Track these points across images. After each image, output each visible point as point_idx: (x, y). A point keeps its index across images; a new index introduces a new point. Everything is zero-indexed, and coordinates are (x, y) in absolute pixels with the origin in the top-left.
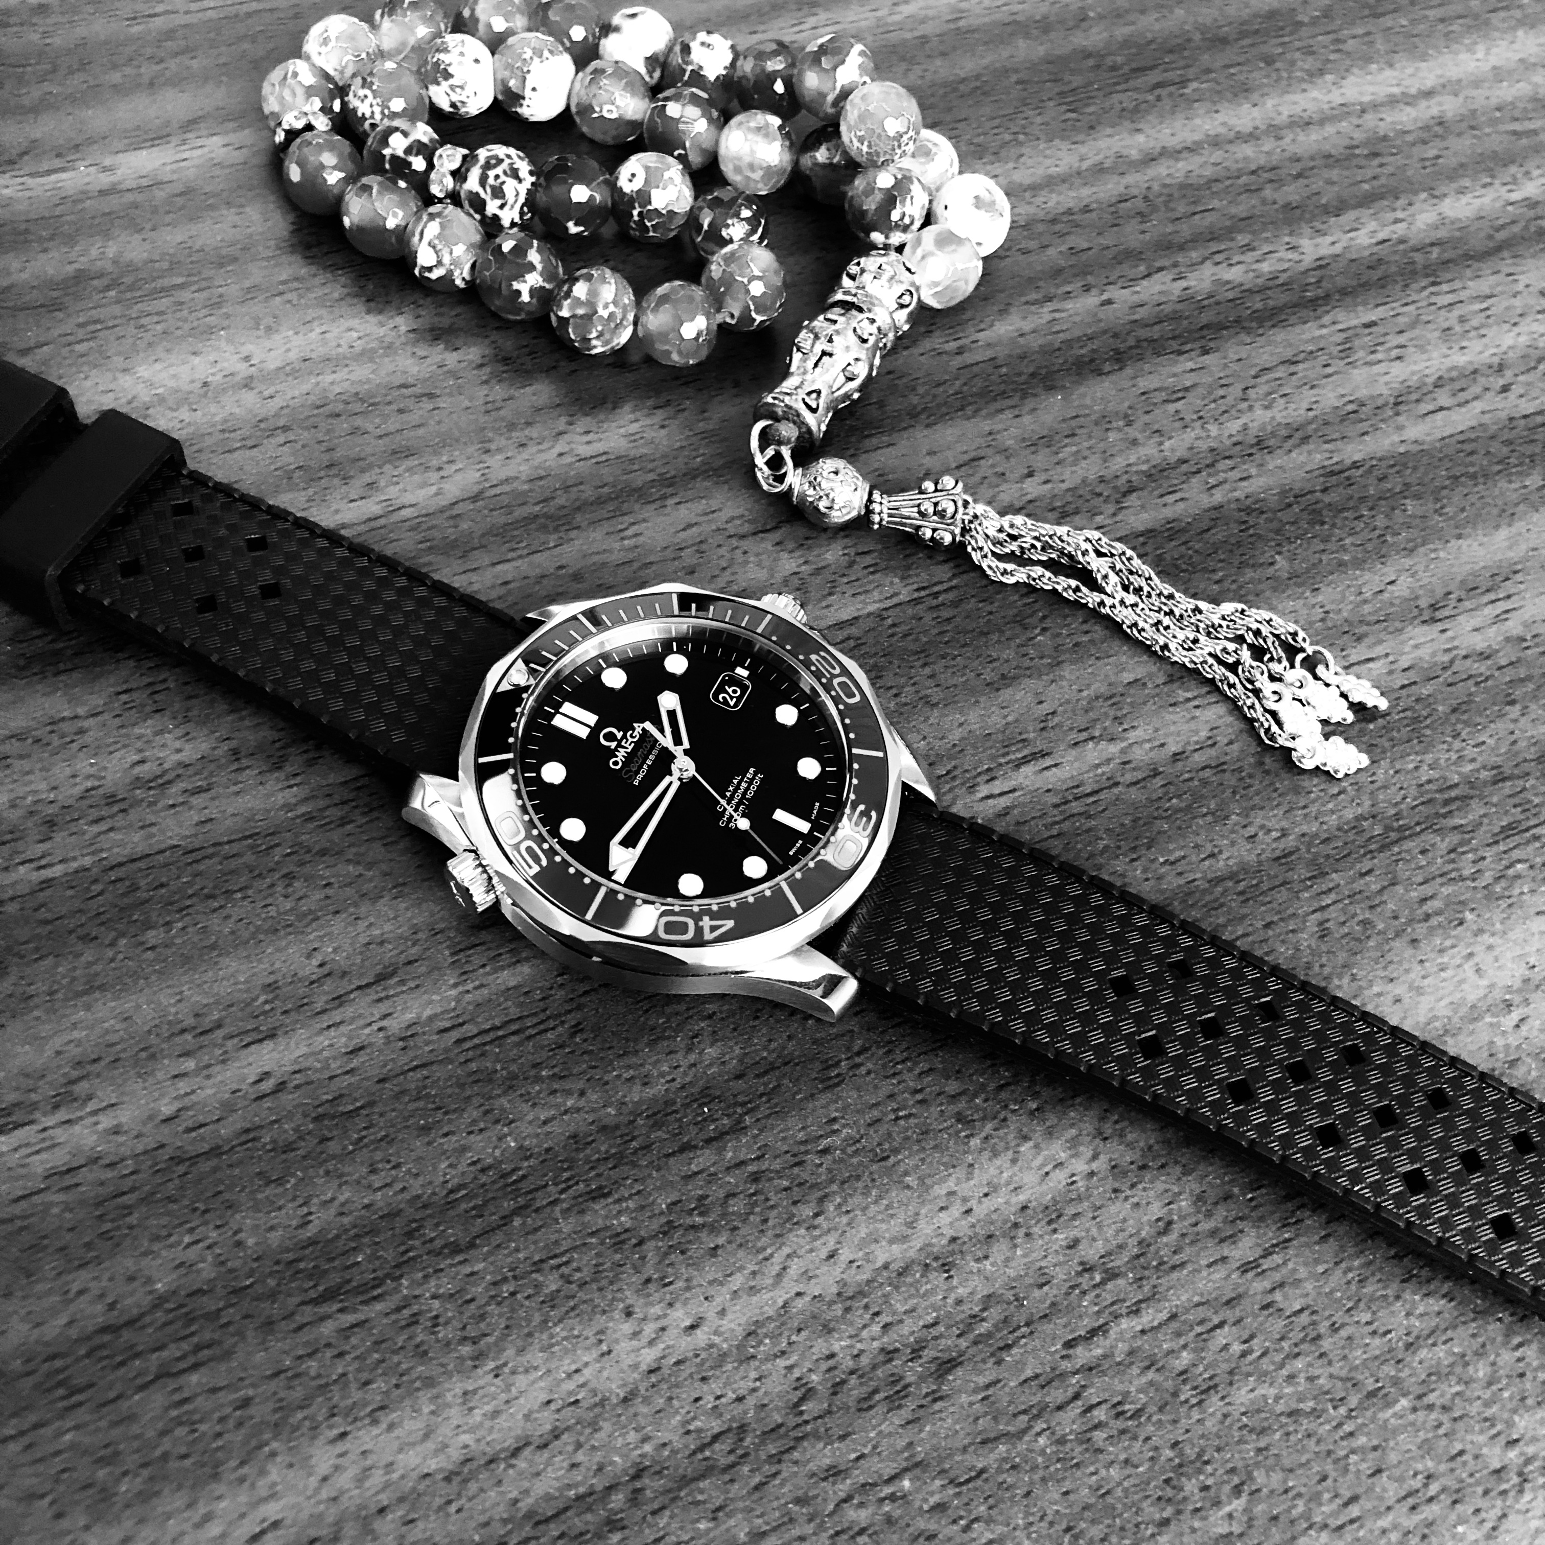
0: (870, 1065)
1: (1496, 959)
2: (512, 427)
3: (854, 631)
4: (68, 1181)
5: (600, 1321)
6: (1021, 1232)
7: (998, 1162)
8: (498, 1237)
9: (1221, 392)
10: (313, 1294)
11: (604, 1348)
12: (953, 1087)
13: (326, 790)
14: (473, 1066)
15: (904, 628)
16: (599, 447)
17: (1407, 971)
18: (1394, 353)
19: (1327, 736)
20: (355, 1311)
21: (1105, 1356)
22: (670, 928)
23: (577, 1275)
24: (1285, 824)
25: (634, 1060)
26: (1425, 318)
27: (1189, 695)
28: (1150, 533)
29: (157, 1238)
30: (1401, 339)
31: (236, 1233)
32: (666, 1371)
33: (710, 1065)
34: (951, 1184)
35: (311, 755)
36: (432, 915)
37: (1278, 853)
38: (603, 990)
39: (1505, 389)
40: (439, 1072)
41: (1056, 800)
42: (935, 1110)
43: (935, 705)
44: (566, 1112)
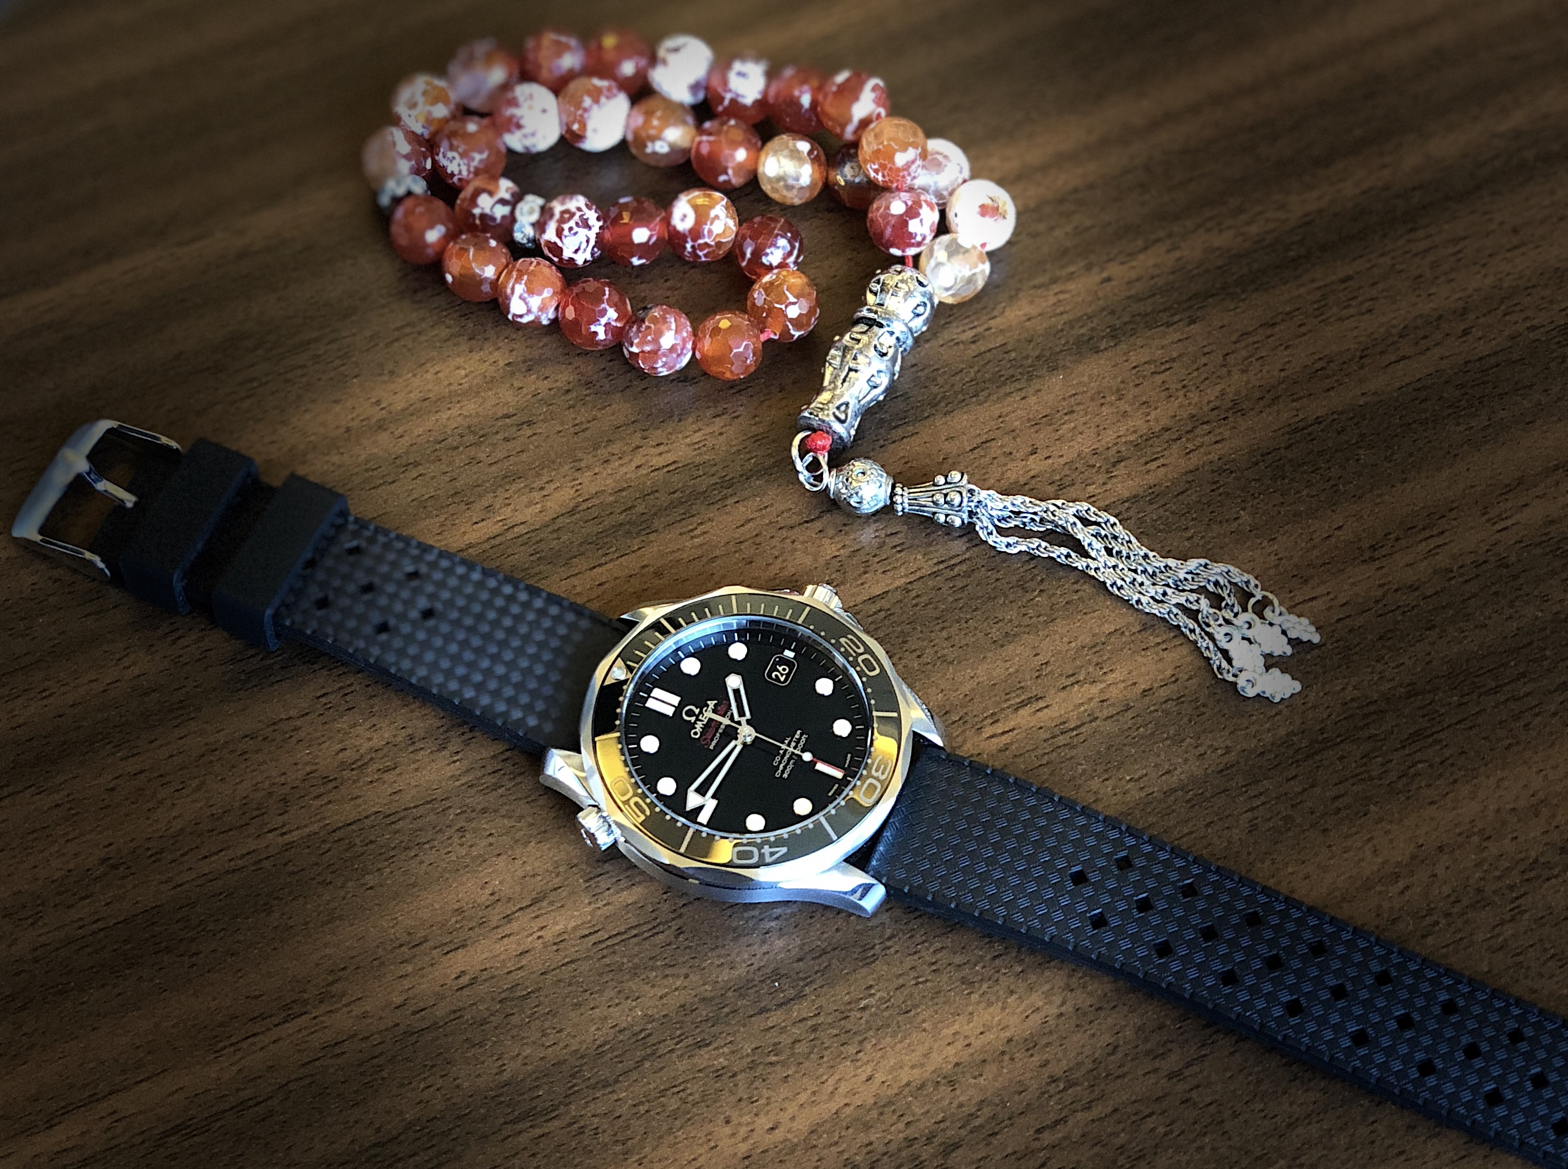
0: (897, 948)
1: (1391, 841)
2: (596, 446)
3: (884, 603)
4: (338, 1050)
5: (709, 1127)
6: (1007, 1057)
7: (991, 1010)
8: (634, 1075)
9: (1204, 360)
10: (511, 1117)
11: (713, 1144)
12: (958, 959)
13: (481, 763)
14: (607, 961)
15: (924, 599)
16: (670, 458)
17: (1316, 855)
18: (1367, 305)
19: (1267, 668)
20: (541, 1127)
21: (1064, 1138)
22: (741, 855)
23: (690, 1098)
24: (1228, 743)
25: (723, 952)
26: (1398, 267)
27: (1159, 640)
28: (1134, 499)
29: (402, 1085)
30: (1374, 293)
31: (455, 1079)
32: (755, 1157)
33: (780, 952)
34: (956, 1027)
35: (469, 735)
36: (568, 853)
37: (1221, 767)
38: (697, 903)
39: (1466, 332)
40: (584, 967)
41: (1047, 735)
42: (945, 978)
43: (952, 663)
44: (676, 989)
